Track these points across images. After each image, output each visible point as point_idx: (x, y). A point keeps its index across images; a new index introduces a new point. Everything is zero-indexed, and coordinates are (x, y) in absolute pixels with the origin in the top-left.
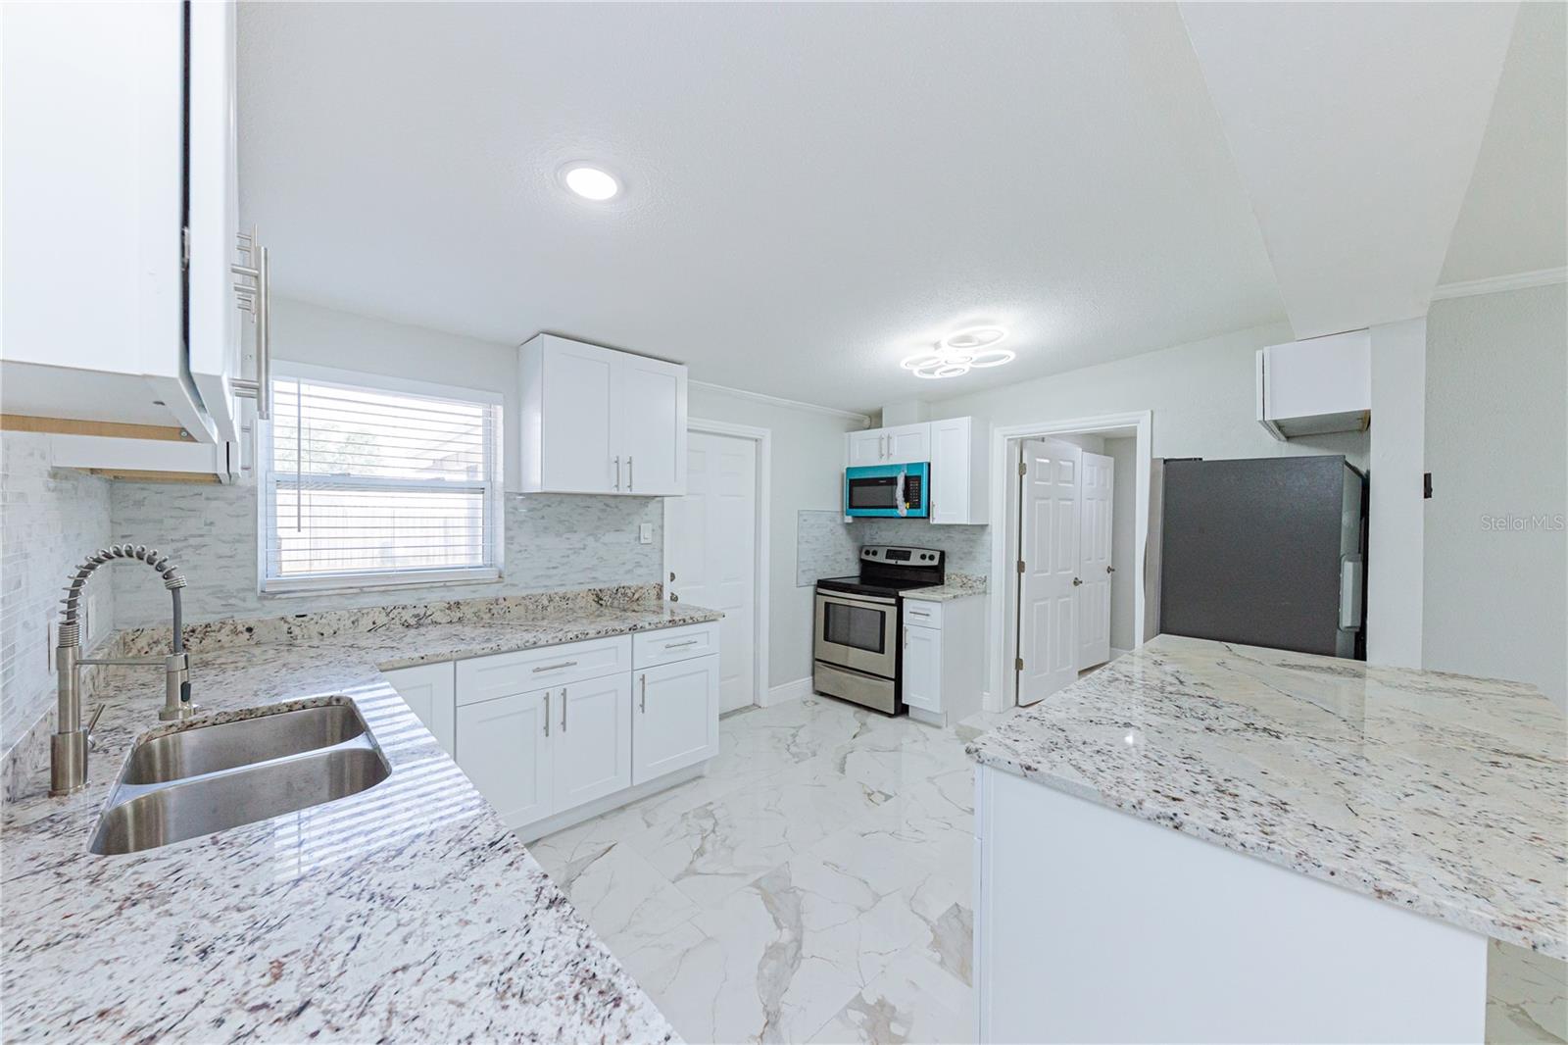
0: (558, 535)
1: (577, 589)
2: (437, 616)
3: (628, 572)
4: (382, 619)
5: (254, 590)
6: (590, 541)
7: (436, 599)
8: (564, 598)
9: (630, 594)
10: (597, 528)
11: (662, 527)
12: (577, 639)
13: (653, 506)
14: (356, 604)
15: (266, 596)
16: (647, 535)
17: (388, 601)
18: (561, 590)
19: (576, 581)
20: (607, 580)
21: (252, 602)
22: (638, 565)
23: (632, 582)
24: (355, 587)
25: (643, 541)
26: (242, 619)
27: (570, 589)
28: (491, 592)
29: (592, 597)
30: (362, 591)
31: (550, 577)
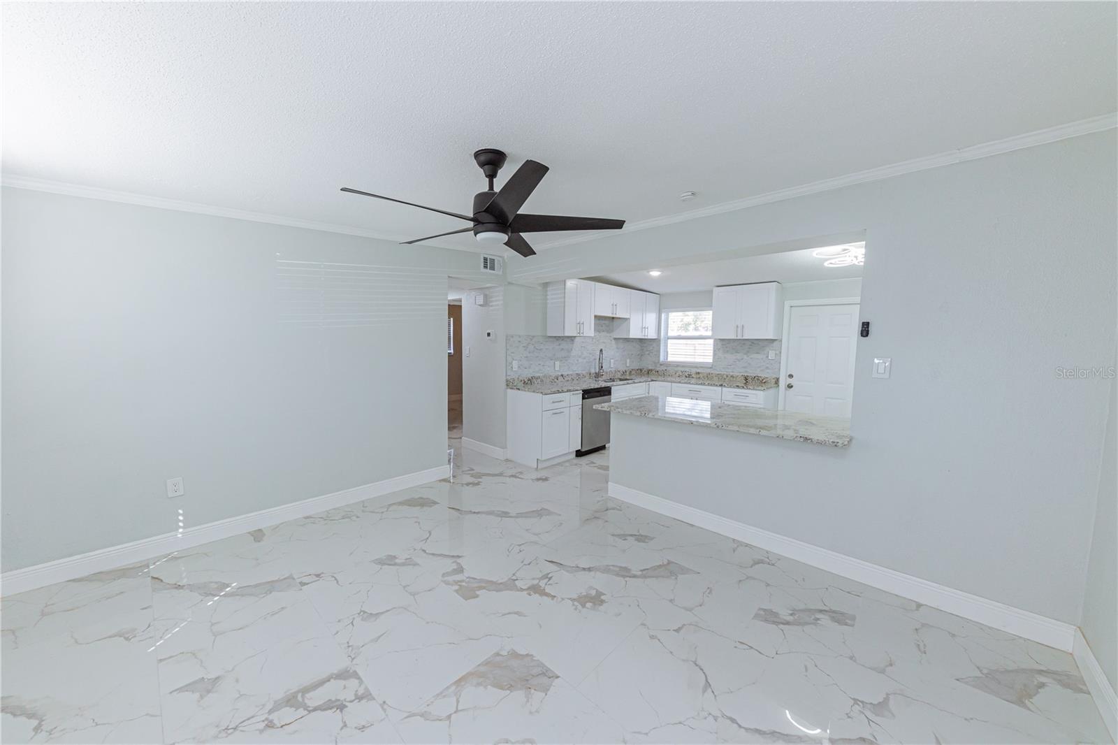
0: (732, 354)
1: (738, 374)
2: (693, 376)
3: (762, 371)
4: (681, 374)
5: (659, 362)
6: (745, 357)
7: (694, 371)
8: (732, 376)
9: (761, 379)
10: (748, 352)
11: (780, 353)
12: (701, 384)
13: (775, 343)
14: (676, 369)
15: (661, 365)
16: (772, 355)
17: (683, 369)
18: (731, 374)
19: (739, 371)
20: (751, 373)
21: (658, 366)
22: (767, 368)
23: (763, 375)
24: (678, 365)
25: (770, 358)
26: (658, 369)
27: (735, 374)
28: (709, 371)
29: (743, 378)
30: (677, 366)
31: (728, 368)
